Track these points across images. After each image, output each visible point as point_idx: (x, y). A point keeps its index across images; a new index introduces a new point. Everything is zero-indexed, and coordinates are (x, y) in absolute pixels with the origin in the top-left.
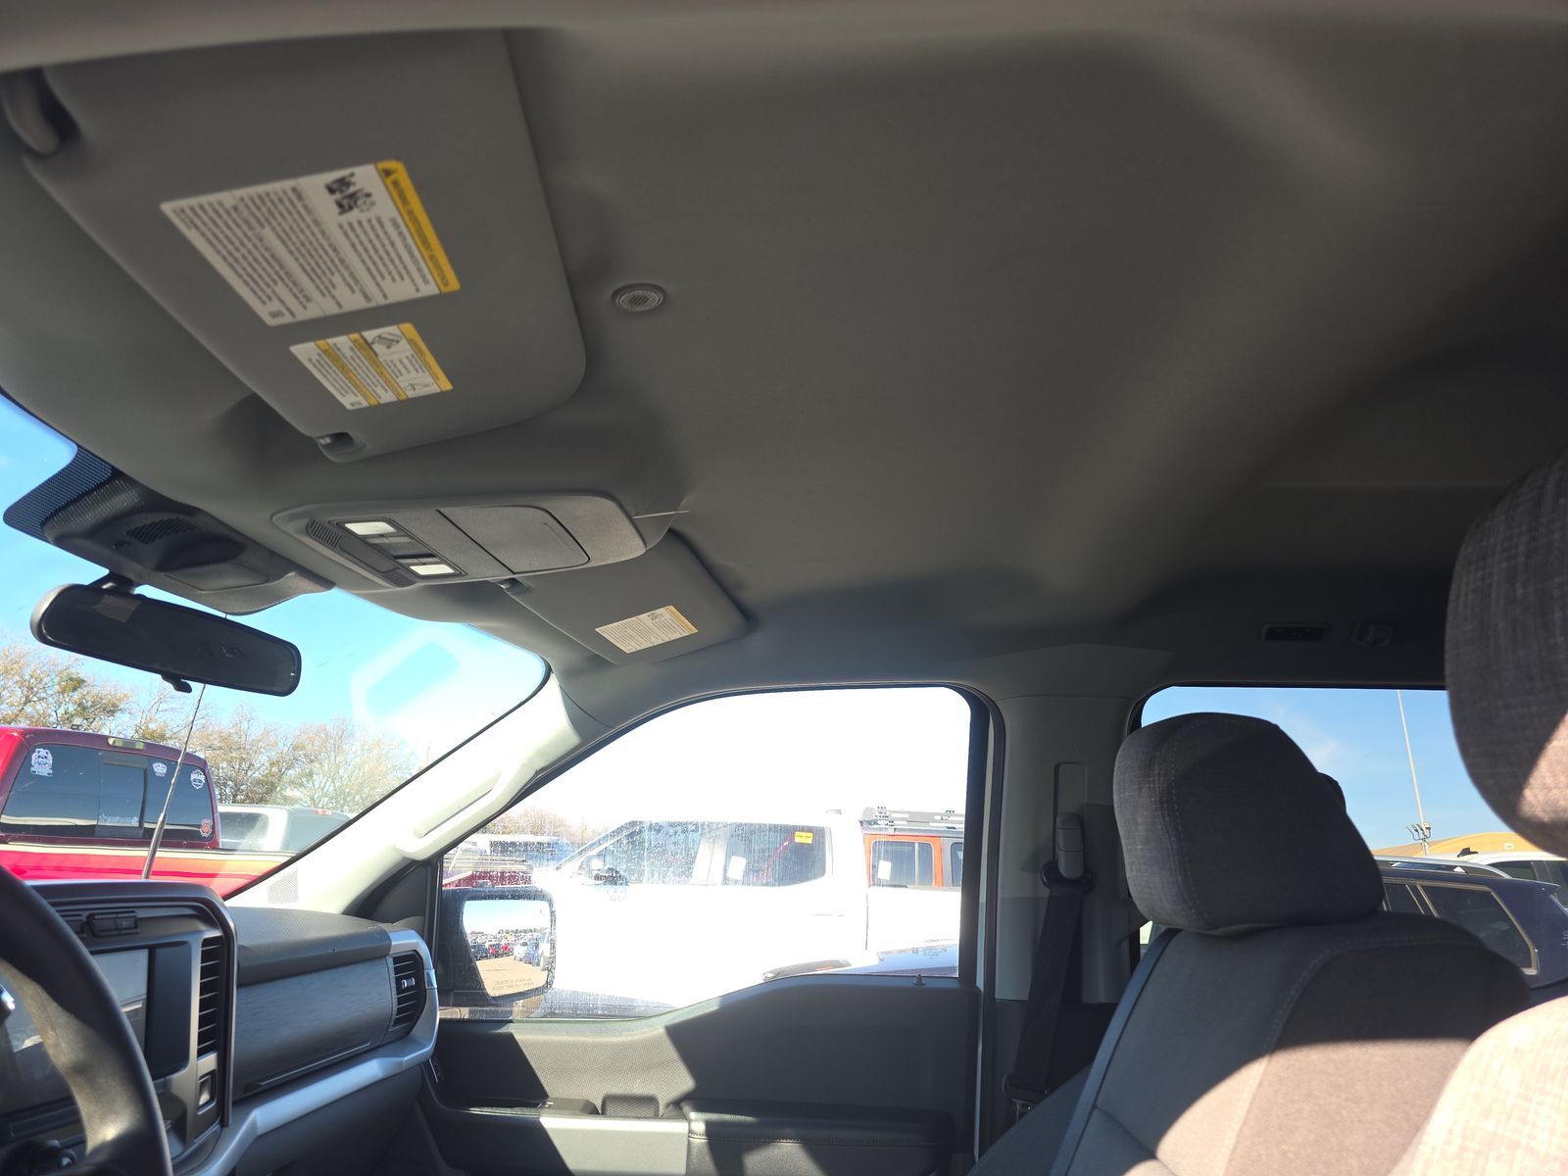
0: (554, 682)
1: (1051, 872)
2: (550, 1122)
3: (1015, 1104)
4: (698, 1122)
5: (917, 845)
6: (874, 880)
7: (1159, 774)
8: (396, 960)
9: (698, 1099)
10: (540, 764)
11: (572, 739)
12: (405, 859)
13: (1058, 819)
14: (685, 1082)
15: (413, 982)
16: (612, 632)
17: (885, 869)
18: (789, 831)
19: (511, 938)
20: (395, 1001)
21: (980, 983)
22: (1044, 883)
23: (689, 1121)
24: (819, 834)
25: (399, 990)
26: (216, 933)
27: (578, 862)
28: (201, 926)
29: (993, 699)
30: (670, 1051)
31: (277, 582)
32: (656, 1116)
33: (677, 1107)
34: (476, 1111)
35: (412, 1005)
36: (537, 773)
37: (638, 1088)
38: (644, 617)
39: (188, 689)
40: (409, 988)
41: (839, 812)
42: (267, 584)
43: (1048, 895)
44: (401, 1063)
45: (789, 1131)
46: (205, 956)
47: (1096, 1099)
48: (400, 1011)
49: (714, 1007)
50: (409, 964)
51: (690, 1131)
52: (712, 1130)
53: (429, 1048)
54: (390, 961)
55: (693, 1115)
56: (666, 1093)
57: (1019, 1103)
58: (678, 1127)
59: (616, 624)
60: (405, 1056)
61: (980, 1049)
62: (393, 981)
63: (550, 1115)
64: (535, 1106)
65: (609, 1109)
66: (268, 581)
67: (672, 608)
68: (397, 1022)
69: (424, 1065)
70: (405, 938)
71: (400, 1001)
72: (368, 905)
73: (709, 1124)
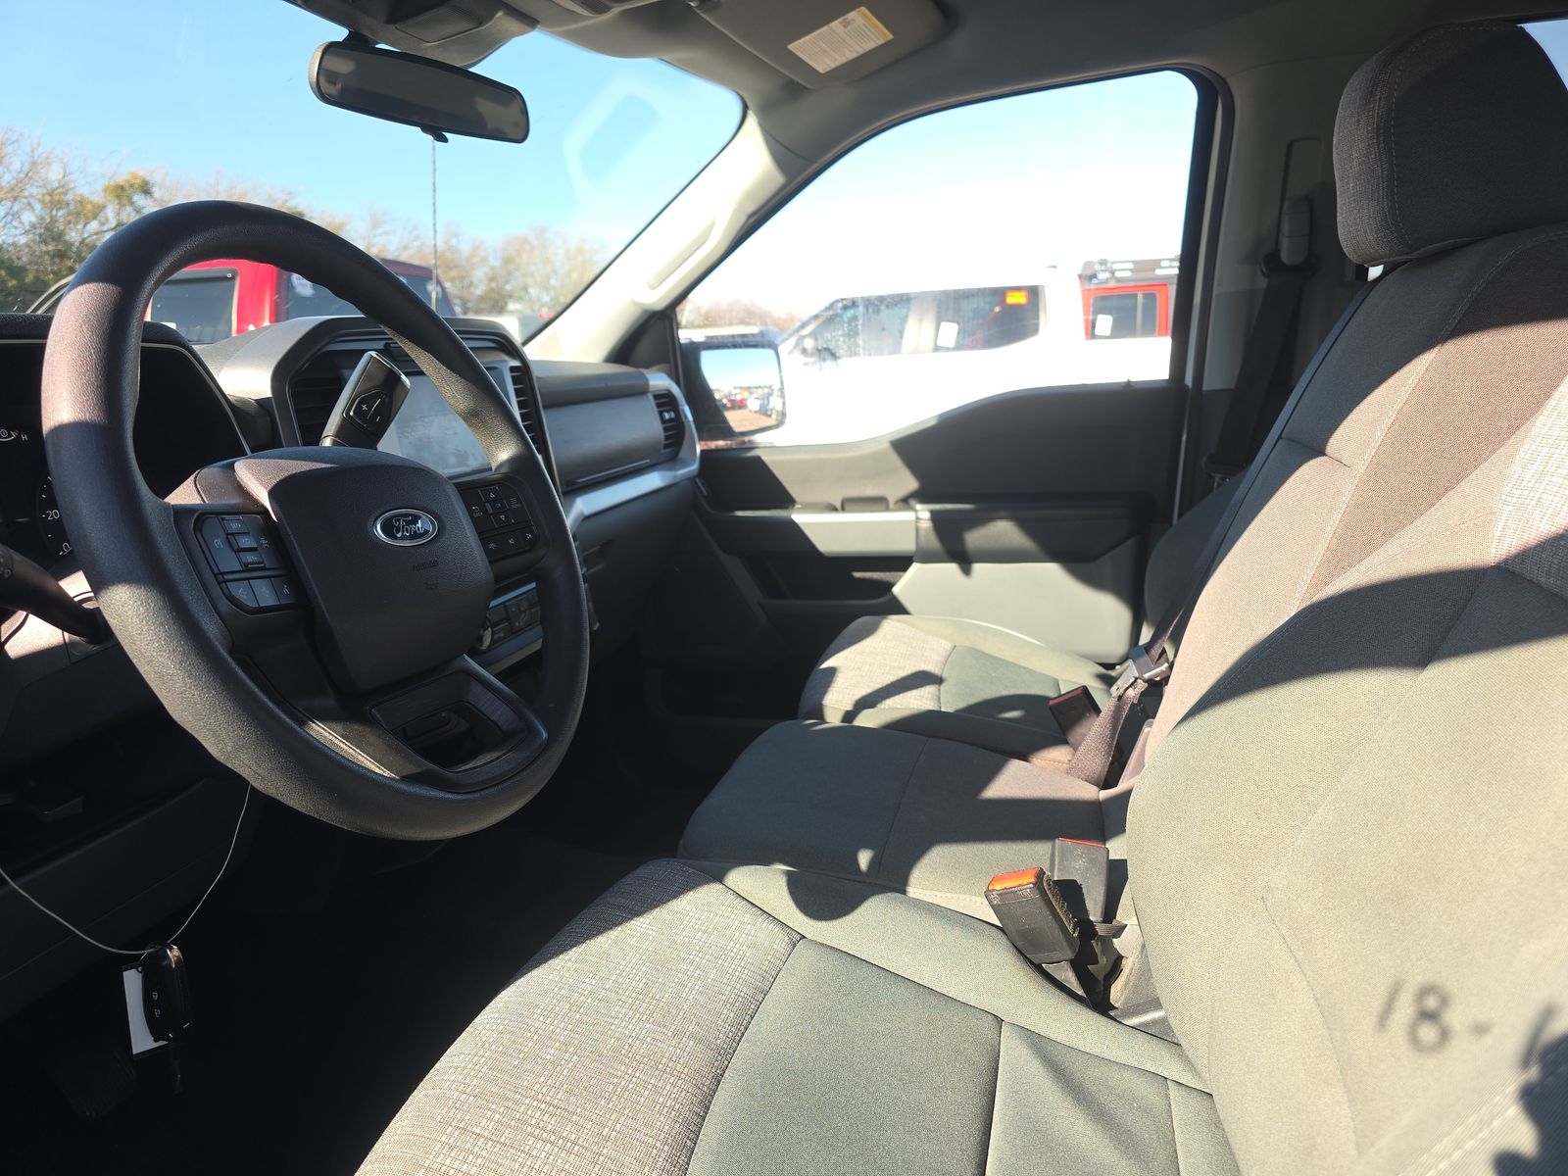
0: (752, 121)
1: (1271, 262)
2: (800, 518)
3: (1214, 478)
4: (923, 512)
5: (1140, 297)
6: (1091, 332)
7: (1380, 99)
8: (656, 397)
9: (921, 496)
10: (751, 208)
11: (778, 179)
12: (645, 312)
13: (1286, 205)
14: (911, 484)
15: (673, 415)
16: (801, 47)
17: (1105, 323)
18: (1000, 293)
19: (746, 394)
20: (662, 430)
21: (1189, 380)
22: (1264, 274)
23: (916, 511)
24: (1034, 292)
25: (664, 421)
26: (516, 363)
27: (793, 340)
28: (506, 358)
29: (1224, 76)
30: (896, 461)
31: (490, 23)
32: (887, 509)
33: (905, 502)
34: (740, 513)
35: (675, 434)
36: (750, 217)
37: (870, 491)
38: (836, 24)
39: (445, 140)
40: (670, 420)
41: (1055, 267)
42: (481, 28)
43: (1265, 286)
44: (676, 476)
45: (1003, 513)
46: (515, 380)
47: (1282, 432)
48: (667, 438)
49: (932, 423)
50: (665, 401)
51: (918, 519)
52: (936, 517)
53: (694, 467)
54: (651, 397)
55: (919, 507)
56: (894, 494)
57: (1217, 477)
58: (907, 516)
59: (807, 38)
60: (679, 469)
61: (1184, 437)
62: (657, 414)
63: (800, 513)
64: (787, 508)
65: (847, 507)
66: (481, 24)
67: (863, 8)
68: (666, 446)
69: (692, 479)
70: (659, 380)
71: (666, 429)
72: (624, 352)
73: (933, 513)
